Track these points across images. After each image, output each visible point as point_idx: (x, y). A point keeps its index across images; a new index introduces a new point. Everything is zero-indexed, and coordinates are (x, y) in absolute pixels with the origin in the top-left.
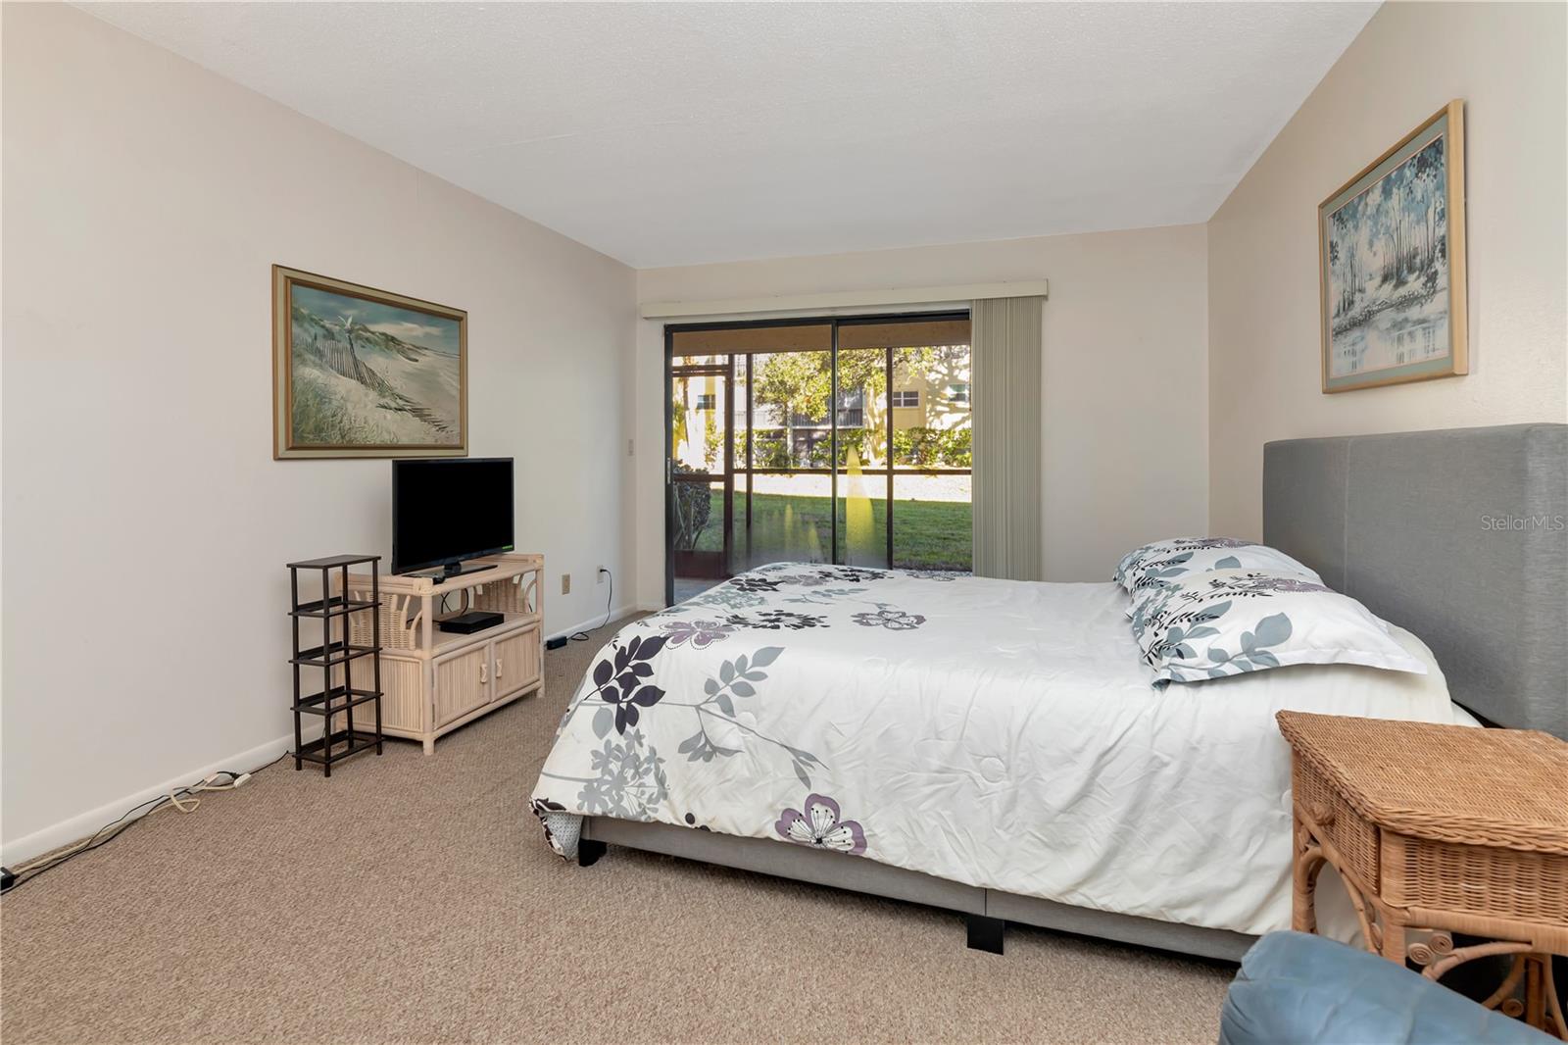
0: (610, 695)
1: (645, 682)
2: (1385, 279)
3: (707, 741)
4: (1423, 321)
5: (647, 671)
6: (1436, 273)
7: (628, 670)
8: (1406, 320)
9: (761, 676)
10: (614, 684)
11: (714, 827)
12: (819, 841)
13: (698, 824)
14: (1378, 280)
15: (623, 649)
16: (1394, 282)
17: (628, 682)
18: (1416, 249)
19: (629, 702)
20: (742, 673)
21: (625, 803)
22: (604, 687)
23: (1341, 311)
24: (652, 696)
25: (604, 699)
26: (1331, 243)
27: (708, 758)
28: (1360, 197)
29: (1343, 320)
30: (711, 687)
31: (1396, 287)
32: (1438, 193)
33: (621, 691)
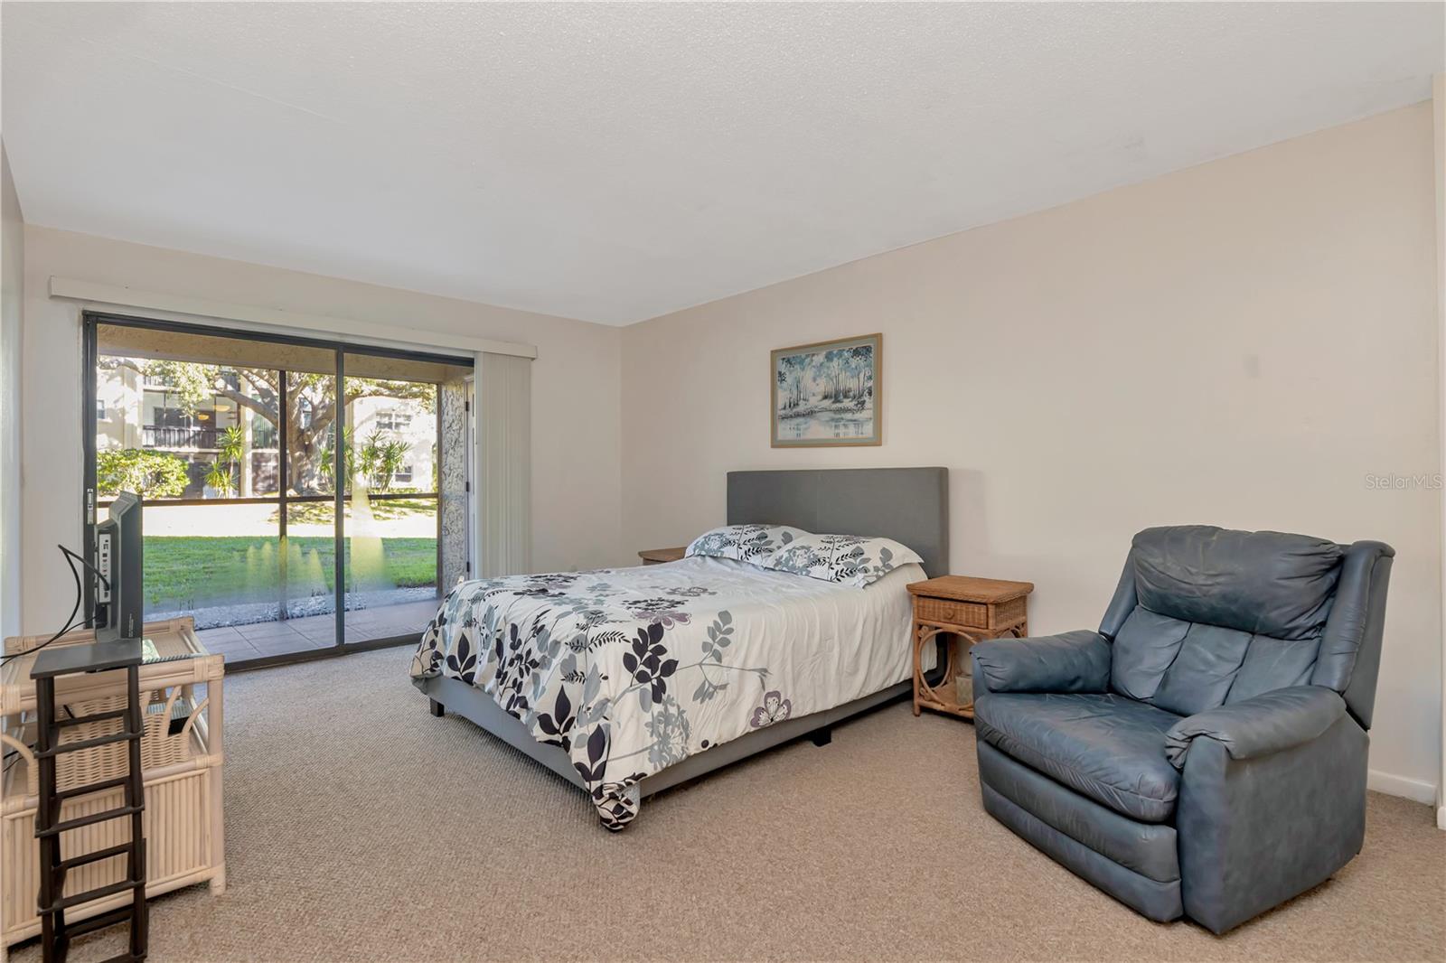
0: (643, 678)
1: (663, 659)
2: (825, 397)
3: (710, 684)
4: (855, 421)
5: (662, 650)
6: (864, 401)
7: (648, 654)
8: (842, 419)
9: (730, 631)
10: (641, 668)
11: (719, 743)
12: (772, 720)
13: (710, 745)
14: (820, 397)
15: (635, 640)
16: (833, 400)
17: (652, 663)
18: (850, 388)
19: (658, 678)
20: (721, 633)
21: (674, 752)
22: (636, 672)
23: (788, 407)
24: (670, 667)
25: (640, 682)
26: (780, 373)
27: (711, 696)
28: (807, 356)
29: (788, 412)
30: (706, 647)
31: (833, 402)
32: (867, 369)
33: (649, 671)
